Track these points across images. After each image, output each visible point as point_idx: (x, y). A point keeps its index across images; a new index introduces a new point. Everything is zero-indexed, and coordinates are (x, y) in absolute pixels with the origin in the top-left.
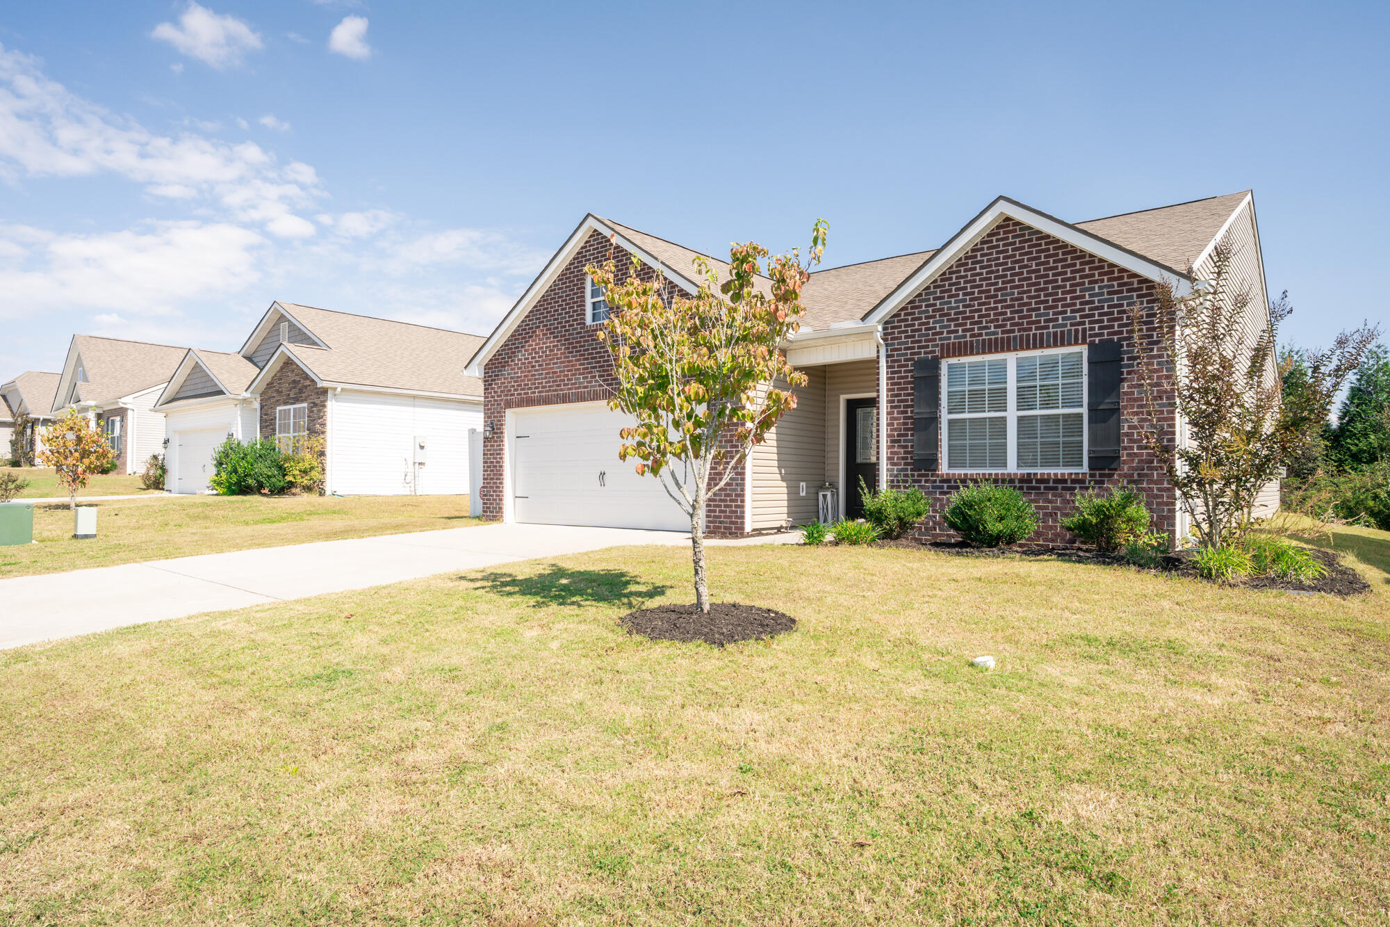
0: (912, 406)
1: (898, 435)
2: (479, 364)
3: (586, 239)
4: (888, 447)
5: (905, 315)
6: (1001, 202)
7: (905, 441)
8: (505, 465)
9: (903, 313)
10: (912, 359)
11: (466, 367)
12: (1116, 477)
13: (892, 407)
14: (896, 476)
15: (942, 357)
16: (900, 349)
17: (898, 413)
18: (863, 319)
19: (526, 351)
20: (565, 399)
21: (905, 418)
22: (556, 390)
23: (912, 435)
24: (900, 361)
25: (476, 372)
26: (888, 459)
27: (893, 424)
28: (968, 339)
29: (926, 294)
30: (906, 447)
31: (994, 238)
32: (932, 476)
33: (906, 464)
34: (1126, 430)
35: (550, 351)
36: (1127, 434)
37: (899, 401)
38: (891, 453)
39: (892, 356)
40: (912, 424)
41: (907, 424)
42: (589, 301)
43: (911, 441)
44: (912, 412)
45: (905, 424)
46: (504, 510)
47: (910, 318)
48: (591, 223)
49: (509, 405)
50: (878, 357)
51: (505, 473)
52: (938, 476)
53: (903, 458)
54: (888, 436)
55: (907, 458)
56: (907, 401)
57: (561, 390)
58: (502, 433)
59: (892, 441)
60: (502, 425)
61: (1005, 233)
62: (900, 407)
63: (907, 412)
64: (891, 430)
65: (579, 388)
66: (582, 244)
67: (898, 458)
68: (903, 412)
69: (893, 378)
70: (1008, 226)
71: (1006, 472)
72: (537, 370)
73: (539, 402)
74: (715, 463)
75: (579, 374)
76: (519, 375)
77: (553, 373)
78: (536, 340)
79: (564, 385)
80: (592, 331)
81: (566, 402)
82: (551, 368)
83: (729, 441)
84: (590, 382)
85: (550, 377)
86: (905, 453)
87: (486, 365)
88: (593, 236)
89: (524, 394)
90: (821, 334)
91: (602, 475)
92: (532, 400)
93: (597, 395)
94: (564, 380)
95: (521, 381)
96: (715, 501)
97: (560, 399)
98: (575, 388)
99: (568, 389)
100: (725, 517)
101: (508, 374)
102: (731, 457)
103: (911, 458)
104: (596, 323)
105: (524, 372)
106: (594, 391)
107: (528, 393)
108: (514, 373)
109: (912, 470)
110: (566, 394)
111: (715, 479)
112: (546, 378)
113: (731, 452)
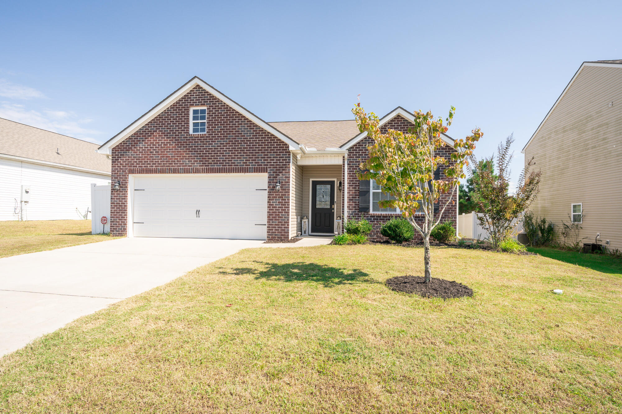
0: (359, 186)
1: (352, 197)
2: (109, 148)
3: (191, 89)
4: (348, 202)
5: (356, 148)
6: (399, 109)
7: (355, 200)
8: (128, 205)
9: (355, 147)
11: (99, 149)
13: (349, 186)
14: (351, 214)
16: (353, 162)
17: (352, 188)
18: (341, 147)
19: (145, 143)
20: (175, 171)
21: (355, 190)
22: (168, 166)
23: (358, 198)
24: (353, 167)
25: (107, 150)
26: (348, 207)
27: (350, 193)
29: (365, 141)
30: (356, 202)
31: (393, 122)
32: (367, 214)
33: (355, 209)
34: (441, 199)
35: (164, 145)
36: (441, 201)
37: (352, 183)
38: (349, 205)
39: (350, 164)
40: (358, 193)
41: (356, 193)
42: (191, 122)
43: (359, 200)
44: (358, 188)
45: (355, 193)
46: (127, 230)
47: (358, 149)
48: (196, 81)
49: (132, 172)
50: (344, 164)
51: (128, 209)
52: (369, 214)
53: (354, 207)
54: (348, 197)
55: (356, 207)
56: (356, 183)
57: (173, 166)
58: (127, 187)
59: (349, 200)
60: (127, 183)
61: (397, 121)
62: (353, 186)
63: (356, 188)
64: (349, 195)
65: (186, 166)
66: (188, 91)
67: (352, 207)
68: (354, 188)
69: (350, 174)
70: (399, 118)
71: (395, 213)
72: (154, 155)
73: (156, 172)
74: (272, 207)
75: (186, 159)
76: (141, 156)
77: (166, 157)
78: (154, 138)
79: (174, 164)
80: (195, 137)
81: (176, 173)
82: (165, 154)
83: (280, 197)
84: (193, 164)
85: (164, 159)
86: (355, 205)
87: (114, 148)
88: (197, 88)
89: (144, 167)
90: (320, 152)
91: (198, 212)
92: (150, 170)
93: (198, 170)
94: (175, 161)
95: (142, 159)
96: (273, 225)
97: (172, 171)
98: (183, 166)
99: (177, 166)
100: (278, 232)
101: (131, 155)
102: (282, 205)
103: (358, 207)
104: (197, 133)
105: (144, 154)
106: (196, 168)
107: (147, 166)
108: (137, 155)
109: (358, 212)
110: (176, 169)
111: (273, 215)
112: (161, 159)
113: (282, 202)
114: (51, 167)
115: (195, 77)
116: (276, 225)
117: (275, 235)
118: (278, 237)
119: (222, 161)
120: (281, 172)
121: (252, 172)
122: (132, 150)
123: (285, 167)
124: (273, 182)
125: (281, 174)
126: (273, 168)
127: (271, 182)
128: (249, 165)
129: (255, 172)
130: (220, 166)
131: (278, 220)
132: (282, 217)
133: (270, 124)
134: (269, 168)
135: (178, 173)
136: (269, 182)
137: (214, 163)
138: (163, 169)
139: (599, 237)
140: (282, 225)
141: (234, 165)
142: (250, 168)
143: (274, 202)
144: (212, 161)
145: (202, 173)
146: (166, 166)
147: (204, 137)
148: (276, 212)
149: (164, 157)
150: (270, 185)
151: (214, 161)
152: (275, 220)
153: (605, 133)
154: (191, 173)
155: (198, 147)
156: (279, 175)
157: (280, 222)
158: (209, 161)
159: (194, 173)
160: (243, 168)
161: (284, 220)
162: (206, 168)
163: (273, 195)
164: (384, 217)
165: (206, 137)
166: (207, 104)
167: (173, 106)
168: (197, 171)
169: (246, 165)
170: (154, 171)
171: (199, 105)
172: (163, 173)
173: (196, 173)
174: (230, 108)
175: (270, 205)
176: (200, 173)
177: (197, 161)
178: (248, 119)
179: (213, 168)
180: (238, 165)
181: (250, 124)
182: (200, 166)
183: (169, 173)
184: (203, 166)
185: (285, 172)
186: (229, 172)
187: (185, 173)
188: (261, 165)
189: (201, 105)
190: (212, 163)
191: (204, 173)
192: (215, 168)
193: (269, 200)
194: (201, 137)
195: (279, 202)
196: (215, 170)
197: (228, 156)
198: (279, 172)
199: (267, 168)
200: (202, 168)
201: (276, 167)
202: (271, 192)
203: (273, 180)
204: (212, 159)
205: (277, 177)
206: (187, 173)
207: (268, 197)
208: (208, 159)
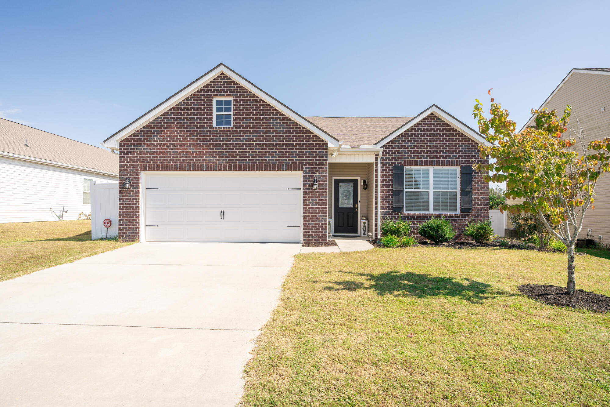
0: (392, 185)
1: (385, 197)
2: (117, 141)
3: (215, 77)
4: (381, 202)
5: (389, 146)
6: (434, 107)
7: (388, 199)
8: (140, 206)
10: (392, 165)
11: (105, 141)
12: (470, 215)
13: (382, 185)
14: (384, 214)
15: (405, 165)
16: (386, 160)
17: (385, 187)
18: (375, 144)
19: (160, 136)
20: (197, 168)
21: (388, 190)
22: (189, 162)
23: (392, 197)
24: (386, 165)
25: (114, 144)
26: (381, 207)
27: (383, 192)
28: (416, 159)
29: (398, 139)
30: (389, 202)
31: (426, 121)
32: (400, 214)
33: (389, 209)
34: (473, 199)
35: (184, 138)
36: (474, 200)
37: (385, 182)
38: (382, 204)
39: (383, 163)
40: (392, 192)
42: (215, 113)
43: (392, 199)
44: (392, 187)
45: (388, 192)
46: (140, 234)
47: (391, 147)
48: (222, 69)
49: (145, 168)
50: (376, 163)
51: (140, 211)
52: (403, 214)
54: (381, 197)
55: (389, 207)
56: (389, 182)
57: (194, 163)
58: (139, 186)
59: (382, 199)
60: (139, 181)
61: (430, 119)
62: (386, 185)
63: (389, 187)
64: (382, 195)
65: (210, 162)
66: (212, 80)
67: (385, 207)
68: (387, 187)
69: (383, 172)
70: (432, 117)
71: (429, 213)
72: (172, 149)
73: (174, 168)
74: (309, 208)
75: (209, 155)
76: (155, 150)
77: (186, 152)
78: (170, 131)
79: (196, 160)
80: (220, 131)
81: (198, 170)
82: (185, 149)
83: (317, 197)
84: (218, 160)
85: (183, 154)
86: (388, 204)
87: (122, 141)
88: (221, 77)
89: (160, 162)
90: (354, 150)
91: (222, 213)
92: (167, 167)
93: (224, 167)
94: (196, 157)
95: (157, 154)
96: (309, 227)
97: (193, 168)
98: (206, 163)
99: (200, 163)
100: (315, 235)
101: (144, 149)
102: (319, 205)
103: (392, 207)
104: (222, 127)
105: (159, 149)
106: (221, 165)
107: (164, 162)
108: (150, 149)
109: (392, 212)
110: (198, 165)
111: (309, 216)
112: (180, 154)
113: (319, 202)
114: (23, 161)
115: (221, 64)
116: (313, 226)
117: (312, 237)
118: (315, 240)
119: (252, 157)
120: (318, 171)
121: (286, 170)
122: (144, 144)
123: (322, 165)
124: (309, 181)
125: (317, 173)
126: (309, 165)
127: (306, 181)
128: (283, 163)
129: (288, 170)
130: (250, 163)
131: (316, 221)
132: (319, 219)
133: (306, 118)
134: (305, 165)
135: (201, 170)
136: (304, 181)
137: (242, 160)
138: (182, 165)
139: (590, 233)
140: (319, 227)
141: (265, 163)
142: (283, 165)
143: (310, 203)
144: (240, 157)
145: (229, 170)
146: (187, 163)
147: (230, 131)
148: (312, 213)
149: (183, 152)
150: (305, 184)
151: (243, 157)
152: (312, 221)
154: (216, 170)
155: (223, 141)
156: (315, 173)
157: (318, 224)
158: (236, 157)
159: (219, 170)
160: (275, 165)
161: (321, 221)
162: (234, 165)
163: (309, 194)
164: (418, 217)
165: (233, 131)
166: (233, 95)
167: (194, 96)
168: (223, 168)
169: (279, 163)
170: (172, 167)
171: (224, 95)
172: (182, 170)
173: (221, 170)
174: (261, 100)
175: (306, 206)
176: (226, 170)
177: (223, 157)
178: (280, 112)
179: (241, 165)
180: (269, 162)
181: (283, 118)
182: (226, 163)
183: (190, 170)
184: (230, 163)
185: (322, 171)
186: (259, 170)
187: (208, 170)
188: (296, 163)
189: (227, 95)
190: (240, 160)
191: (231, 170)
192: (244, 165)
193: (305, 200)
194: (227, 131)
195: (315, 203)
196: (244, 167)
197: (259, 152)
198: (316, 171)
199: (302, 165)
200: (229, 165)
201: (313, 165)
202: (306, 192)
203: (309, 179)
204: (239, 155)
205: (313, 176)
206: (211, 170)
207: (304, 197)
208: (236, 155)
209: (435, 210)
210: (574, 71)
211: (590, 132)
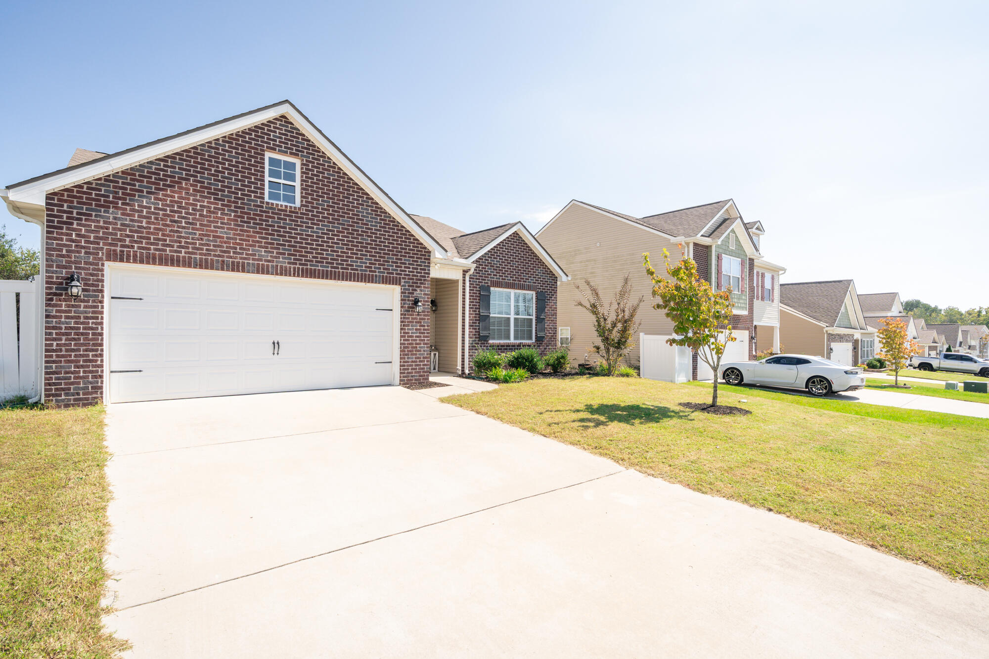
0: (479, 309)
1: (473, 323)
2: (41, 192)
4: (469, 329)
6: (518, 224)
7: (476, 326)
10: (479, 285)
12: (543, 344)
15: (491, 286)
17: (473, 311)
18: (467, 258)
19: (157, 199)
20: (235, 267)
21: (476, 314)
22: (219, 256)
23: (479, 323)
26: (468, 335)
27: (470, 317)
28: (501, 280)
30: (476, 329)
32: (487, 344)
33: (476, 338)
34: (546, 327)
35: (209, 212)
37: (473, 305)
38: (469, 332)
39: (471, 281)
40: (479, 317)
41: (477, 317)
42: (267, 178)
43: (479, 326)
44: (479, 311)
45: (475, 317)
49: (117, 257)
50: (464, 280)
52: (489, 344)
53: (475, 335)
54: (469, 323)
55: (477, 335)
56: (477, 305)
57: (231, 257)
58: (98, 290)
59: (469, 326)
60: (98, 281)
62: (474, 308)
63: (476, 311)
64: (469, 320)
65: (261, 260)
66: (265, 121)
67: (472, 335)
69: (471, 293)
70: (518, 236)
71: (510, 342)
72: (184, 228)
73: (187, 263)
74: (408, 337)
75: (260, 247)
76: (144, 224)
77: (214, 236)
78: (180, 193)
79: (234, 253)
80: (279, 210)
81: (238, 271)
82: (213, 231)
83: (418, 322)
84: (276, 257)
85: (209, 240)
86: (476, 332)
87: (55, 194)
88: (282, 121)
89: (156, 250)
90: (447, 262)
91: (276, 345)
92: (172, 260)
93: (286, 271)
94: (236, 248)
95: (148, 233)
96: (408, 362)
97: (228, 266)
98: (253, 259)
99: (241, 258)
100: (415, 373)
101: (115, 218)
102: (420, 333)
103: (479, 335)
104: (275, 202)
105: (153, 223)
106: (281, 267)
107: (165, 251)
108: (132, 220)
109: (478, 341)
110: (238, 263)
111: (408, 347)
112: (202, 239)
113: (420, 329)
115: (287, 101)
116: (412, 362)
117: (412, 376)
118: (416, 380)
119: (331, 259)
120: (419, 287)
121: (379, 283)
122: (117, 208)
123: (424, 280)
124: (408, 300)
125: (418, 289)
126: (408, 279)
127: (405, 300)
128: (375, 272)
129: (383, 283)
130: (328, 267)
131: (416, 354)
132: (420, 351)
133: (412, 216)
134: (403, 278)
135: (243, 271)
136: (402, 300)
137: (317, 262)
138: (206, 260)
139: (586, 358)
140: (420, 361)
141: (352, 269)
142: (376, 276)
143: (410, 329)
144: (313, 257)
145: (294, 275)
146: (215, 256)
147: (297, 213)
148: (412, 344)
149: (209, 236)
150: (404, 304)
151: (317, 258)
152: (412, 355)
153: (592, 268)
154: (272, 274)
155: (285, 228)
156: (416, 290)
157: (418, 358)
158: (307, 257)
159: (277, 274)
160: (365, 274)
161: (422, 354)
162: (303, 269)
163: (409, 318)
164: (502, 346)
165: (302, 213)
166: (302, 156)
167: (230, 139)
168: (284, 272)
169: (370, 271)
170: (184, 261)
171: (286, 152)
172: (206, 268)
173: (281, 274)
174: (345, 174)
175: (404, 334)
176: (290, 275)
177: (284, 254)
178: (372, 199)
179: (315, 270)
180: (357, 270)
181: (376, 207)
182: (289, 263)
183: (223, 269)
184: (296, 264)
185: (424, 287)
186: (343, 280)
187: (258, 273)
188: (393, 274)
189: (291, 154)
190: (312, 261)
191: (298, 276)
192: (319, 270)
193: (404, 325)
194: (290, 212)
195: (416, 330)
196: (319, 273)
197: (342, 252)
198: (417, 287)
199: (400, 278)
200: (294, 268)
201: (413, 279)
202: (405, 315)
203: (409, 297)
204: (312, 253)
205: (413, 293)
206: (263, 273)
207: (402, 322)
208: (306, 252)
209: (516, 338)
210: (573, 201)
211: (587, 263)
